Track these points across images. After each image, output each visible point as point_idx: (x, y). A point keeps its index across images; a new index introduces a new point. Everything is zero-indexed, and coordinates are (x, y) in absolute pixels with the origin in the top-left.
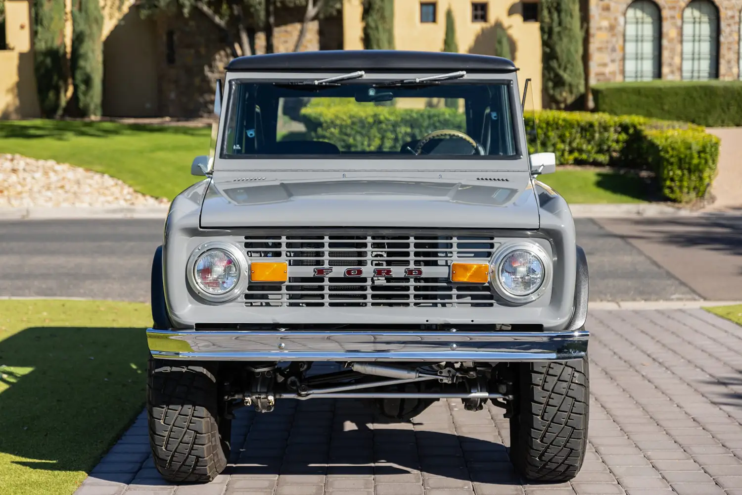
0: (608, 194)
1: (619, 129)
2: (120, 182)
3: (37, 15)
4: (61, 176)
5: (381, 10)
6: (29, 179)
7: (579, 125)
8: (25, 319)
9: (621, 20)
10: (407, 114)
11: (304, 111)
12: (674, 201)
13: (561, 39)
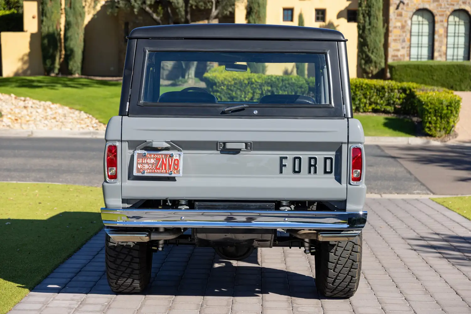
0: (391, 131)
1: (401, 91)
2: (91, 116)
3: (43, 10)
4: (54, 112)
5: (258, 12)
6: (34, 113)
7: (375, 87)
8: (24, 194)
9: (409, 22)
10: (269, 79)
11: (207, 75)
12: (431, 136)
13: (370, 34)
